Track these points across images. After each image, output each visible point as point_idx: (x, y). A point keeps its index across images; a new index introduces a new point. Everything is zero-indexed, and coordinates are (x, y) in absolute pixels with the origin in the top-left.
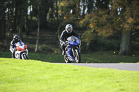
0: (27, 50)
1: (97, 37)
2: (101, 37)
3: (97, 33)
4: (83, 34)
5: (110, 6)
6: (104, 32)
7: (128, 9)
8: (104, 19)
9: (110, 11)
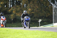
0: (6, 20)
1: (16, 16)
2: (18, 16)
3: (16, 15)
4: (10, 16)
5: (21, 4)
6: (19, 15)
7: (28, 5)
8: (19, 9)
9: (21, 6)
